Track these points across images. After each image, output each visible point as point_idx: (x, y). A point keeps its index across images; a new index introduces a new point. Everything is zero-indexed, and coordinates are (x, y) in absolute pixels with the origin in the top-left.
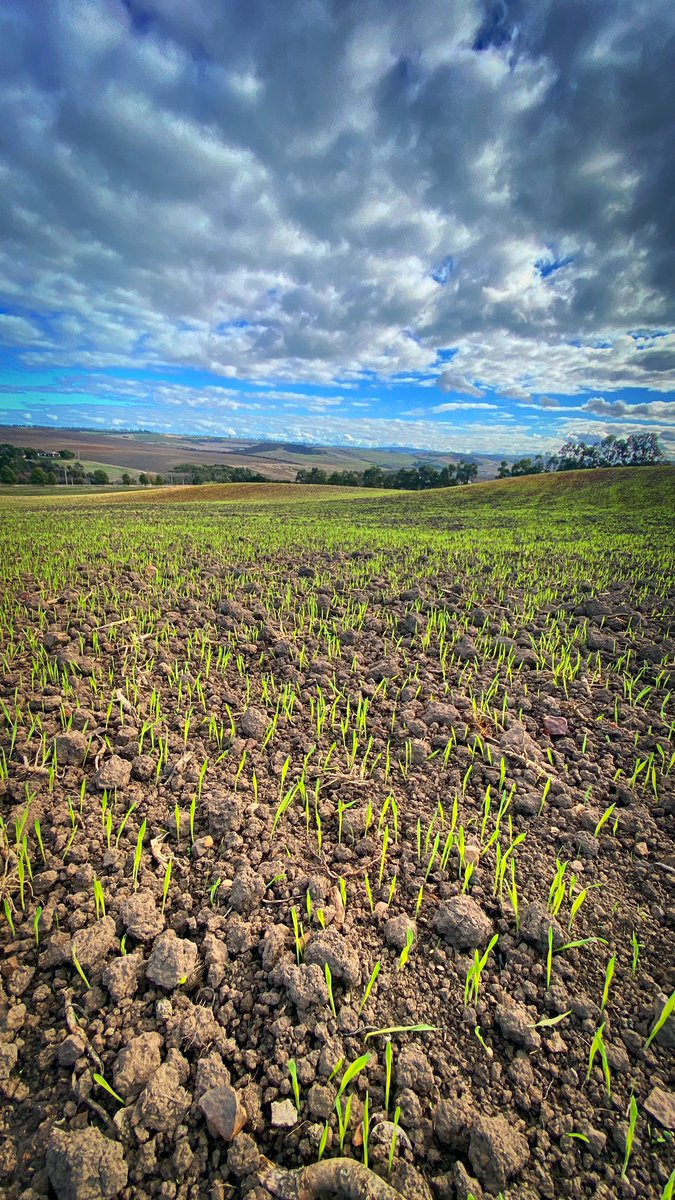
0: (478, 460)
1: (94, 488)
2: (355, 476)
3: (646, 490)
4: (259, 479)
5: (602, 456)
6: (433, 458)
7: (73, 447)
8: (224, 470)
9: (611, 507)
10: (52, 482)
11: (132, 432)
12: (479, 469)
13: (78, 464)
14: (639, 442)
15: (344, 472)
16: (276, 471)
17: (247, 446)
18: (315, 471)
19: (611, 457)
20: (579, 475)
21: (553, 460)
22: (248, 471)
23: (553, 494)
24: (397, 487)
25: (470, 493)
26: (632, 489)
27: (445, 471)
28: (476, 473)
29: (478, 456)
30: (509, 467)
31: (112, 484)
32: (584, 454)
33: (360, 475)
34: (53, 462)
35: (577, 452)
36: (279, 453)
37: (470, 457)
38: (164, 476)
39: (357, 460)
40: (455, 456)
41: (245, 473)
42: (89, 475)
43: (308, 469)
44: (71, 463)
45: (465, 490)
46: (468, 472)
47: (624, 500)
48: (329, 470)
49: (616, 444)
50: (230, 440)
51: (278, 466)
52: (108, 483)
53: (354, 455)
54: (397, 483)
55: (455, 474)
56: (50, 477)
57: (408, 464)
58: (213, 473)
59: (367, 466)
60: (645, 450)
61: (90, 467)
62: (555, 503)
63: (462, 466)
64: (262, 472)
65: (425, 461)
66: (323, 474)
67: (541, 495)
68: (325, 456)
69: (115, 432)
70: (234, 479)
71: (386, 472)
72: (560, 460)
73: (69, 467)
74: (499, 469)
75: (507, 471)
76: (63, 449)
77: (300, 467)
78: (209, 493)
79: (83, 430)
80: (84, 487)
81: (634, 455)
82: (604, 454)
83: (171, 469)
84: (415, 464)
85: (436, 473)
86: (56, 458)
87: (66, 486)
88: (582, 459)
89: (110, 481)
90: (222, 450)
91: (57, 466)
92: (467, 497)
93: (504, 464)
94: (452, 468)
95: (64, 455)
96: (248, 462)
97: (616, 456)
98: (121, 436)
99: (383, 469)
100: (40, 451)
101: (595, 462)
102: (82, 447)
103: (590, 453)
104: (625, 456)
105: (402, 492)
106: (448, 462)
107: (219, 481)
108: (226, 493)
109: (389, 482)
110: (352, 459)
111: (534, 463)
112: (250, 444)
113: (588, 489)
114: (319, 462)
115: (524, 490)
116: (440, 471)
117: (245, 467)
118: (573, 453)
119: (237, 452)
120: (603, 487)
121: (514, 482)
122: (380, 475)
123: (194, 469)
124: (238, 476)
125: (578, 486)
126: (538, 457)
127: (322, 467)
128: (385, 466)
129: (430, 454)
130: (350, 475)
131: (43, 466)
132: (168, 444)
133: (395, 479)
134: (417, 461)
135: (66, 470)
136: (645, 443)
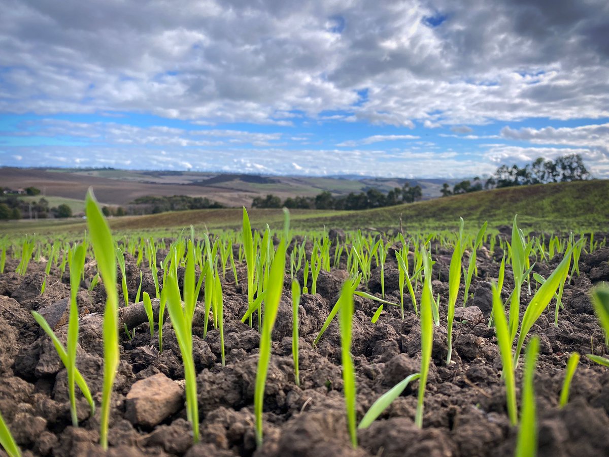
0: (422, 183)
1: (57, 221)
2: (308, 201)
3: (577, 202)
4: (217, 206)
5: (534, 176)
6: (379, 183)
7: (41, 184)
8: (183, 200)
9: (546, 217)
10: (16, 217)
11: (97, 169)
12: (423, 191)
13: (43, 200)
14: (565, 163)
15: (297, 198)
16: (232, 199)
17: (206, 178)
18: (270, 197)
19: (543, 177)
20: (515, 191)
21: (490, 181)
22: (206, 200)
23: (492, 208)
24: (347, 208)
25: (415, 210)
26: (564, 200)
27: (391, 194)
28: (420, 195)
29: (421, 180)
30: (451, 188)
31: (75, 217)
32: (518, 174)
33: (312, 200)
34: (19, 198)
35: (511, 173)
36: (236, 183)
37: (414, 181)
38: (125, 207)
39: (309, 187)
40: (400, 180)
41: (203, 202)
42: (54, 210)
43: (263, 196)
44: (37, 199)
45: (410, 207)
46: (413, 194)
47: (558, 210)
48: (283, 196)
49: (546, 165)
50: (189, 173)
51: (235, 195)
52: (71, 216)
53: (306, 183)
54: (347, 205)
55: (401, 197)
56: (15, 212)
57: (357, 189)
58: (172, 203)
59: (319, 192)
60: (572, 170)
61: (54, 202)
62: (495, 215)
63: (407, 189)
64: (220, 201)
65: (372, 185)
66: (278, 200)
67: (482, 209)
68: (279, 185)
69: (80, 170)
70: (192, 208)
71: (337, 197)
72: (496, 181)
73: (34, 203)
74: (442, 191)
75: (449, 192)
76: (29, 186)
77: (255, 195)
78: (167, 219)
79: (51, 168)
80: (47, 221)
81: (564, 174)
82: (536, 174)
83: (132, 201)
84: (363, 189)
85: (383, 197)
86: (23, 194)
87: (31, 221)
88: (516, 179)
89: (74, 214)
90: (181, 182)
91: (22, 202)
92: (413, 213)
93: (446, 186)
94: (397, 191)
95: (30, 192)
96: (207, 192)
97: (546, 175)
98: (85, 174)
99: (334, 195)
100: (7, 189)
101: (528, 181)
102: (47, 184)
103: (523, 173)
104: (554, 176)
105: (352, 212)
106: (393, 186)
107: (178, 210)
108: (184, 219)
109: (338, 205)
110: (304, 186)
111: (473, 184)
112: (208, 176)
113: (524, 202)
114: (275, 190)
115: (466, 205)
116: (386, 194)
117: (203, 196)
118: (507, 174)
119: (196, 184)
120: (537, 200)
121: (456, 199)
122: (331, 200)
123: (154, 200)
124: (196, 204)
125: (514, 200)
126: (476, 178)
127: (276, 194)
128: (336, 191)
129: (377, 180)
130: (303, 200)
131: (9, 202)
132: (130, 178)
133: (345, 203)
134: (364, 186)
135: (31, 206)
136: (571, 163)
